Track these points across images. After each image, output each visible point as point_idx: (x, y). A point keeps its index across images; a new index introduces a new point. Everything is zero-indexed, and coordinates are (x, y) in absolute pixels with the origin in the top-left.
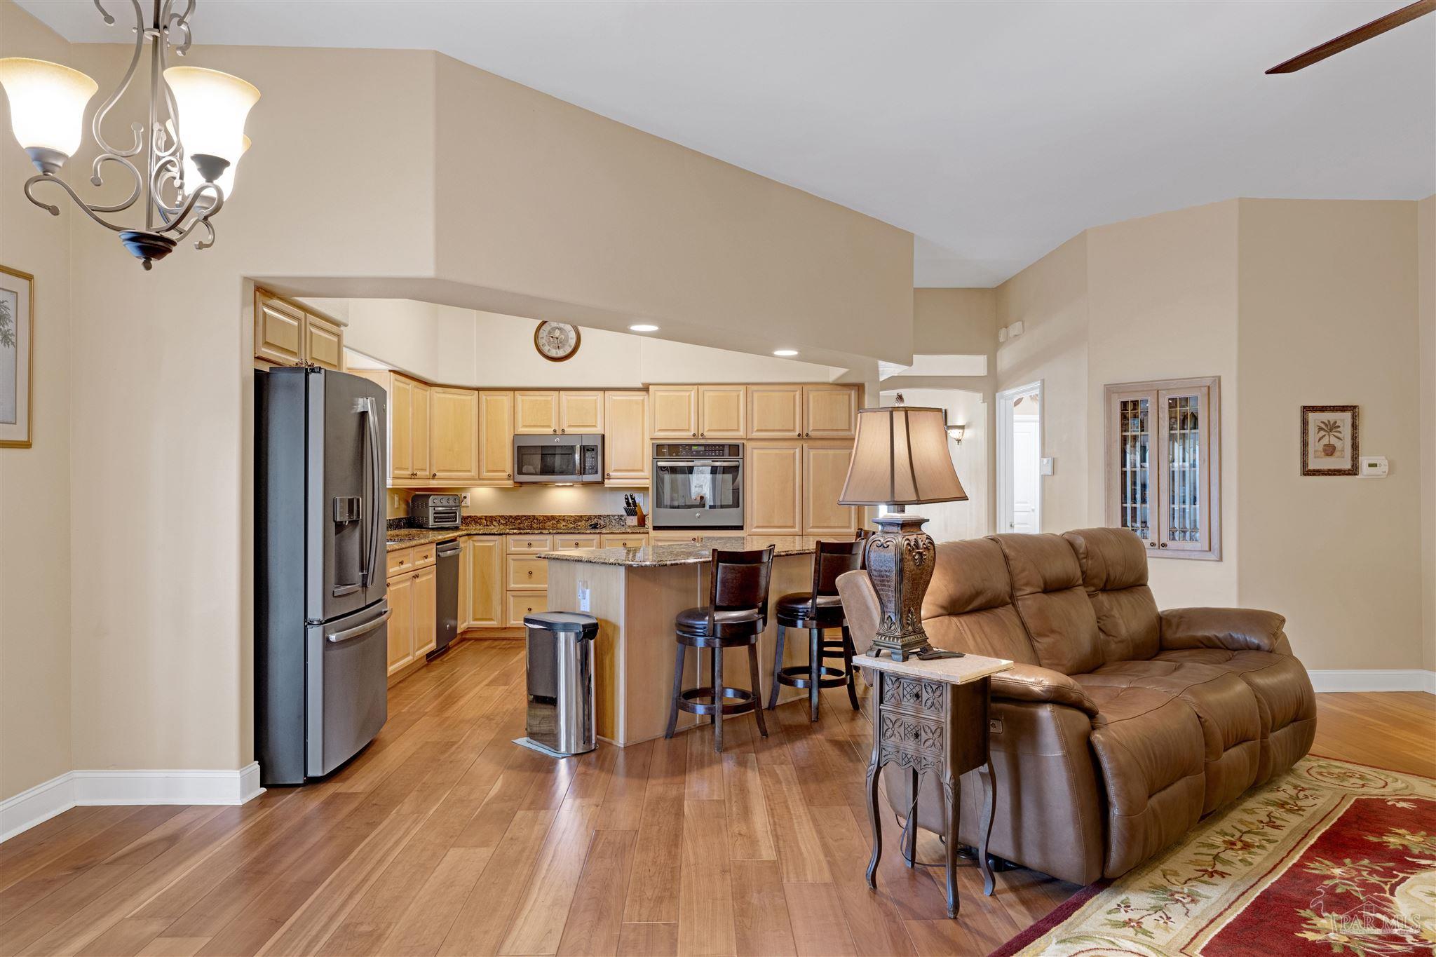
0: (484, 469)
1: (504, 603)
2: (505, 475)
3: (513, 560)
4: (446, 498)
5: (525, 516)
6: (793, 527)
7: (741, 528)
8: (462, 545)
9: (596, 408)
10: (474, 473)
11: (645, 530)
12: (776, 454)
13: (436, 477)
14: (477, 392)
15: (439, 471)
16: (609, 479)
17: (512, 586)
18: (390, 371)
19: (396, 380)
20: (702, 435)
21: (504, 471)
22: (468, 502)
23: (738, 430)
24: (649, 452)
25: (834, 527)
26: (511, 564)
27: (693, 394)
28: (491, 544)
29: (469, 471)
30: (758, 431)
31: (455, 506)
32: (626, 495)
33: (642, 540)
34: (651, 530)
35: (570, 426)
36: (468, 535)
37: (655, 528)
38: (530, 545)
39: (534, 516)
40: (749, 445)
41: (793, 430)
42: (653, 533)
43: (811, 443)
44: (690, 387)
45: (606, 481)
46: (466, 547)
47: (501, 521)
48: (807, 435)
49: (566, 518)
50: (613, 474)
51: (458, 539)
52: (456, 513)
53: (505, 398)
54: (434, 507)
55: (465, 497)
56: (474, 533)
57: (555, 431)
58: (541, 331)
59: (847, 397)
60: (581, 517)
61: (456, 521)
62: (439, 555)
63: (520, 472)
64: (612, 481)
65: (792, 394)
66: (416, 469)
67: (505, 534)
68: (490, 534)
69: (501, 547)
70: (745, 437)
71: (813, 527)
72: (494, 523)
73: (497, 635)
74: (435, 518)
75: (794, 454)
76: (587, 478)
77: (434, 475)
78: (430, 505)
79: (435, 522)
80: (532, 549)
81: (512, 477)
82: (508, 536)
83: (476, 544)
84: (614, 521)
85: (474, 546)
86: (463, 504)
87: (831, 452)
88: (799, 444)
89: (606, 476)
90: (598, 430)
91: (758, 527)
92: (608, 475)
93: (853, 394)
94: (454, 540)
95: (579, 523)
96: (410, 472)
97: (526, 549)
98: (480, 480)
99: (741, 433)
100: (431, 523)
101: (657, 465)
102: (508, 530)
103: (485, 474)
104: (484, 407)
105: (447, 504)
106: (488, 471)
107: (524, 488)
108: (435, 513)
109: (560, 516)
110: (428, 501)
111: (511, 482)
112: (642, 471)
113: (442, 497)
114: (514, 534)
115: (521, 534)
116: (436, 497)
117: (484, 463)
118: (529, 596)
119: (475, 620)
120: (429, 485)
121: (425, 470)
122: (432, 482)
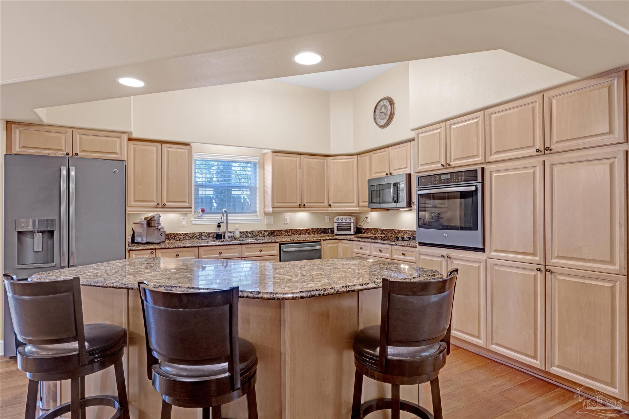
0: (360, 201)
4: (344, 218)
5: (389, 230)
7: (482, 250)
9: (407, 155)
10: (355, 204)
11: (414, 245)
14: (357, 156)
15: (333, 203)
18: (271, 152)
20: (449, 164)
22: (369, 220)
29: (352, 202)
31: (351, 222)
34: (417, 245)
35: (394, 170)
36: (337, 239)
37: (421, 244)
39: (393, 230)
42: (418, 248)
49: (407, 232)
52: (351, 226)
55: (367, 218)
57: (387, 174)
58: (376, 110)
61: (351, 231)
62: (283, 250)
63: (371, 202)
65: (531, 106)
69: (351, 248)
70: (483, 161)
75: (534, 172)
76: (399, 205)
77: (330, 205)
78: (335, 221)
79: (338, 231)
81: (368, 205)
82: (353, 242)
89: (412, 204)
90: (408, 171)
97: (360, 251)
98: (358, 207)
100: (336, 231)
103: (361, 204)
104: (360, 164)
105: (346, 221)
109: (405, 230)
117: (360, 197)
120: (328, 210)
121: (320, 203)
122: (330, 209)
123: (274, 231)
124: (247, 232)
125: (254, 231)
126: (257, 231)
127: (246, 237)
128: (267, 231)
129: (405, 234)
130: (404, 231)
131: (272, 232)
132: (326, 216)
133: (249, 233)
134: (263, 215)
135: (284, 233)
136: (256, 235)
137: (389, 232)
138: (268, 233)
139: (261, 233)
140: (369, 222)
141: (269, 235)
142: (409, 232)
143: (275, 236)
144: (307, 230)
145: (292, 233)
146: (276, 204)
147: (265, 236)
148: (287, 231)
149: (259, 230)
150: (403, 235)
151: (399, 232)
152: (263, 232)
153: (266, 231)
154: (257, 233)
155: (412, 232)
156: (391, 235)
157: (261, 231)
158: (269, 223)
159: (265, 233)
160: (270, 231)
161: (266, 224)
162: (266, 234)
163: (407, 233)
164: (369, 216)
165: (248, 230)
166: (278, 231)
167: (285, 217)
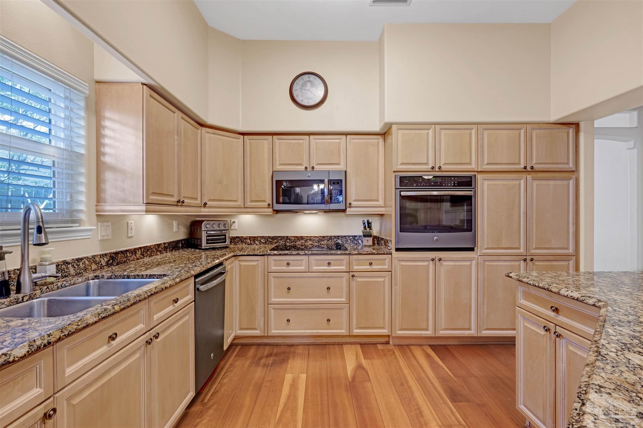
0: (248, 200)
1: (266, 315)
2: (266, 204)
3: (274, 277)
4: (217, 223)
5: (280, 237)
6: (518, 248)
7: (472, 249)
8: (228, 268)
9: (339, 150)
10: (240, 203)
11: (386, 250)
12: (504, 184)
13: (207, 206)
14: (242, 136)
15: (210, 200)
16: (350, 207)
17: (274, 300)
18: (143, 84)
19: (151, 96)
20: (440, 168)
21: (264, 201)
22: (235, 226)
23: (470, 164)
24: (393, 183)
25: (555, 249)
26: (272, 281)
27: (431, 132)
28: (255, 263)
29: (236, 201)
30: (488, 164)
31: (224, 230)
32: (363, 221)
33: (385, 259)
34: (393, 251)
35: (318, 164)
36: (234, 256)
37: (397, 250)
38: (288, 264)
39: (287, 237)
40: (479, 177)
41: (519, 164)
42: (395, 254)
43: (534, 174)
44: (428, 126)
45: (348, 209)
46: (232, 268)
47: (262, 241)
48: (532, 168)
49: (312, 238)
50: (354, 203)
51: (224, 263)
52: (225, 235)
53: (266, 142)
54: (207, 231)
55: (234, 222)
56: (240, 254)
57: (306, 168)
58: (295, 84)
59: (566, 134)
60: (324, 237)
61: (225, 242)
62: (198, 289)
63: (278, 202)
64: (352, 209)
65: (517, 132)
66: (184, 197)
67: (267, 255)
68: (254, 255)
69: (263, 265)
70: (476, 170)
71: (536, 248)
72: (257, 242)
73: (259, 341)
74: (207, 240)
75: (520, 184)
76: (333, 206)
77: (205, 204)
78: (203, 229)
79: (207, 243)
80: (291, 268)
81: (271, 206)
82: (269, 257)
83: (242, 263)
84: (349, 241)
85: (240, 265)
86: (232, 228)
87: (551, 183)
88: (524, 175)
89: (348, 205)
90: (342, 167)
91: (487, 248)
92: (350, 204)
93: (571, 131)
94: (220, 264)
95: (322, 243)
96: (175, 199)
97: (285, 268)
98: (245, 209)
99: (473, 166)
100: (204, 244)
101: (400, 195)
102: (269, 252)
103: (249, 204)
104: (248, 148)
105: (218, 229)
106: (252, 201)
107: (280, 215)
108: (207, 236)
109: (307, 237)
110: (201, 226)
111: (271, 210)
112: (377, 200)
113: (213, 222)
114: (275, 255)
115: (280, 255)
116: (208, 222)
117: (248, 194)
118: (288, 309)
119: (241, 329)
120: (201, 212)
121: (196, 199)
122: (203, 209)
123: (117, 253)
124: (68, 263)
125: (82, 259)
126: (87, 258)
127: (66, 276)
128: (106, 254)
129: (308, 241)
130: (305, 238)
131: (113, 257)
132: (174, 221)
133: (70, 266)
134: (94, 218)
135: (131, 257)
136: (85, 267)
137: (280, 239)
138: (106, 260)
139: (95, 262)
140: (237, 228)
141: (108, 264)
142: (314, 239)
143: (118, 264)
144: (159, 245)
145: (141, 254)
146: (153, 198)
147: (102, 267)
148: (134, 251)
149: (89, 255)
150: (304, 242)
151: (298, 239)
152: (97, 259)
153: (103, 255)
154: (87, 262)
155: (319, 238)
156: (284, 243)
157: (94, 257)
158: (105, 238)
159: (102, 260)
160: (109, 255)
161: (99, 240)
162: (103, 263)
163: (310, 239)
164: (236, 220)
165: (68, 258)
166: (122, 252)
167: (129, 224)
